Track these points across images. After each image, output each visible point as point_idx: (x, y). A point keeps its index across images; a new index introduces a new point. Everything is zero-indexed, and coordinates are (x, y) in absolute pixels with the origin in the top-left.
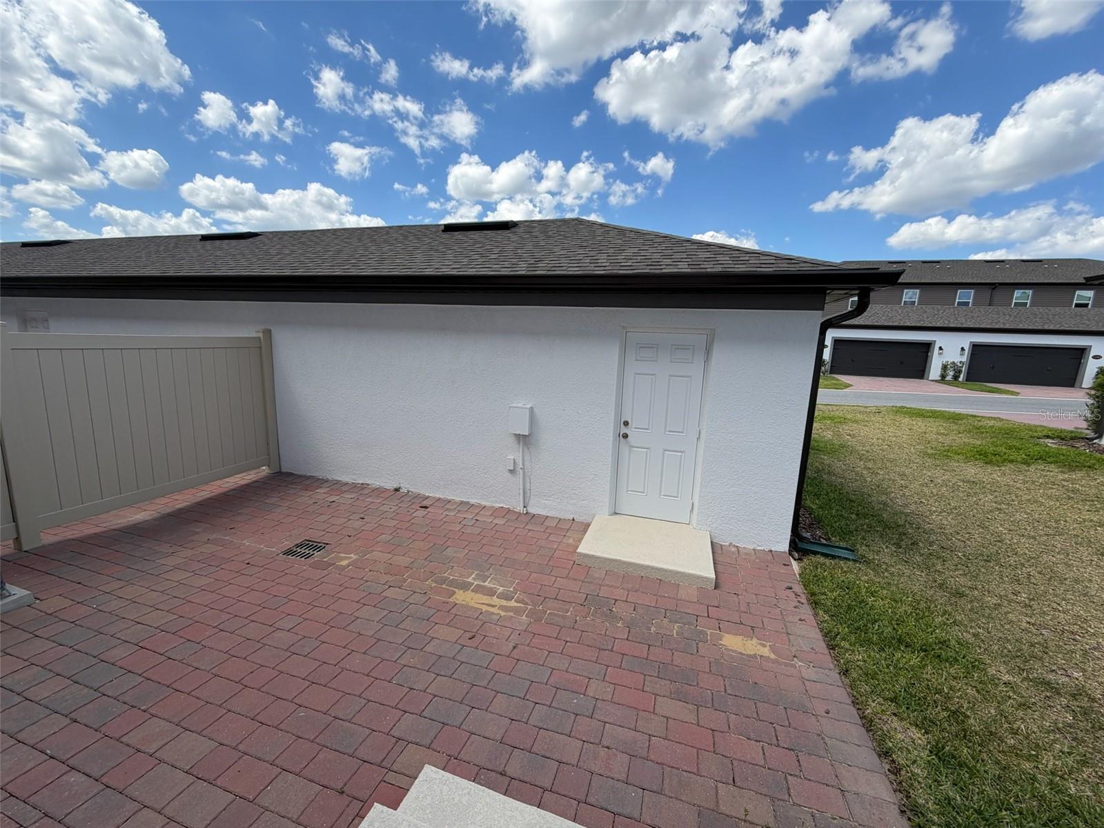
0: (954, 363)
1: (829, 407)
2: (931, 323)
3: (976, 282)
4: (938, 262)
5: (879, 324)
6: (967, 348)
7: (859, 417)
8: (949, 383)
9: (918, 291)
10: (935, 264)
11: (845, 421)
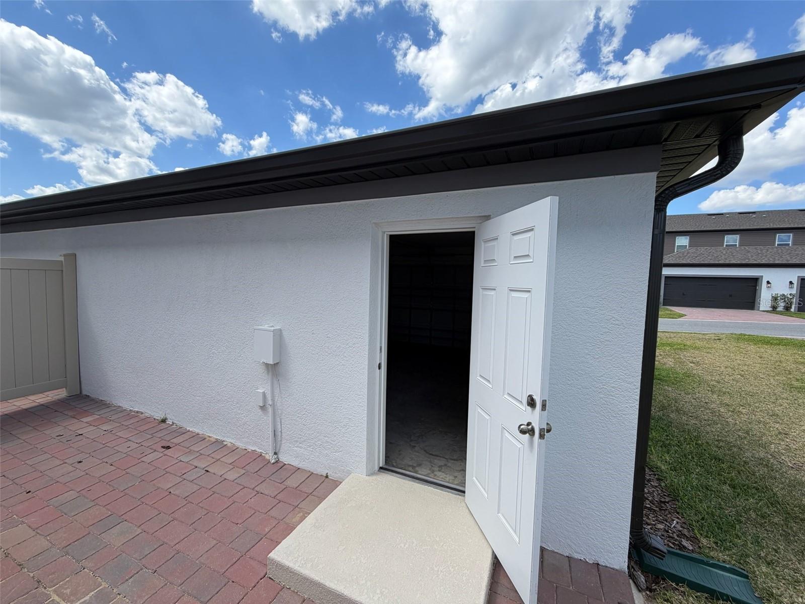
0: (784, 295)
1: (666, 334)
2: (756, 260)
3: (793, 226)
4: (754, 213)
5: (706, 262)
6: (795, 282)
7: (699, 344)
8: (780, 313)
9: (738, 236)
10: (751, 214)
11: (684, 347)
